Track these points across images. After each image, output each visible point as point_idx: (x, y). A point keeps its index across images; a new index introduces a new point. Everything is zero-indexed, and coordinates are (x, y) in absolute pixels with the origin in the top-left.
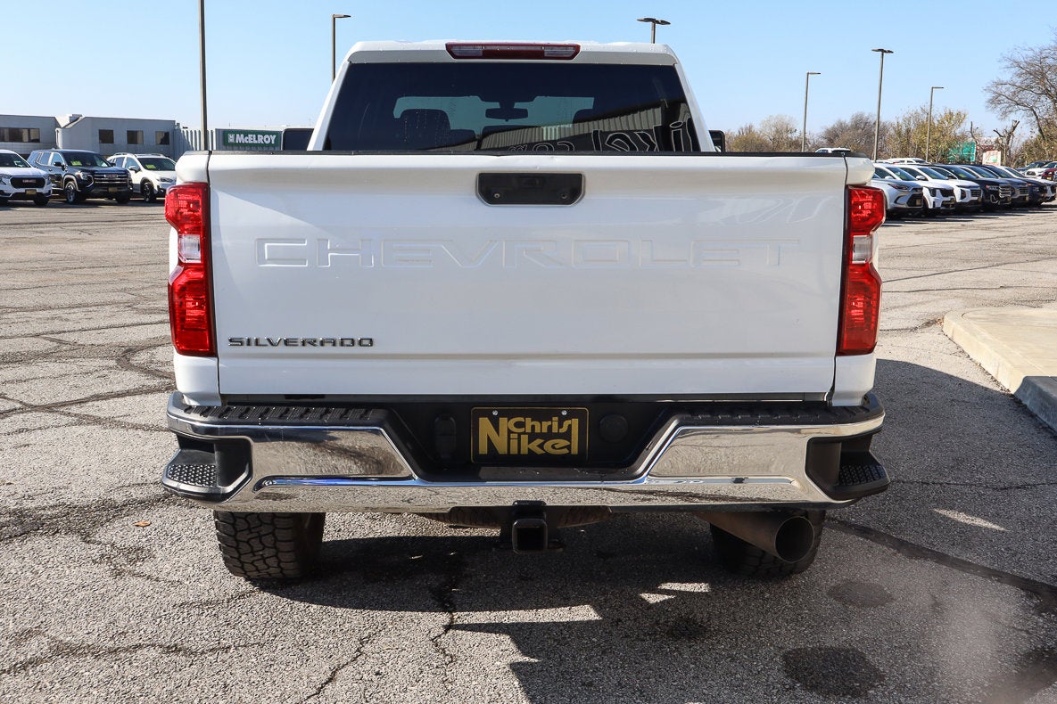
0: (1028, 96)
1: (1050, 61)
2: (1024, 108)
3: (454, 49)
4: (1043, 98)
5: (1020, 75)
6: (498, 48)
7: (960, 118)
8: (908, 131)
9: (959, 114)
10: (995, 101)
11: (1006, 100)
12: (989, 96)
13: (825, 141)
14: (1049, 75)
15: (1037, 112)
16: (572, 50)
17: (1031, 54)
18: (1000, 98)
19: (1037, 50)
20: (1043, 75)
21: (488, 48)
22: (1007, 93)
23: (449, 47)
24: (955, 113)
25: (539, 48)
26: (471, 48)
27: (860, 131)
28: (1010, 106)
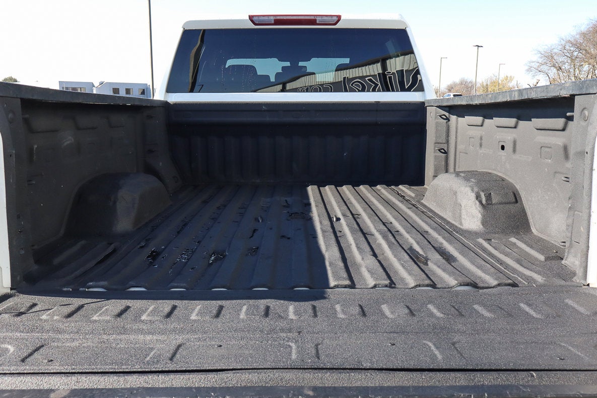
0: (545, 68)
1: (555, 51)
2: (543, 73)
3: (254, 19)
4: (552, 68)
5: (541, 58)
6: (285, 18)
7: (511, 79)
8: (487, 85)
9: (511, 77)
10: (529, 70)
11: (534, 70)
12: (527, 68)
13: (447, 91)
14: (555, 57)
15: (549, 75)
16: (336, 19)
17: (546, 47)
18: (531, 69)
19: (549, 46)
20: (552, 57)
21: (278, 18)
22: (535, 67)
23: (251, 18)
24: (509, 76)
25: (313, 18)
26: (266, 18)
27: (463, 85)
28: (536, 72)
